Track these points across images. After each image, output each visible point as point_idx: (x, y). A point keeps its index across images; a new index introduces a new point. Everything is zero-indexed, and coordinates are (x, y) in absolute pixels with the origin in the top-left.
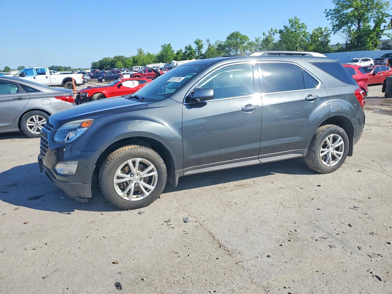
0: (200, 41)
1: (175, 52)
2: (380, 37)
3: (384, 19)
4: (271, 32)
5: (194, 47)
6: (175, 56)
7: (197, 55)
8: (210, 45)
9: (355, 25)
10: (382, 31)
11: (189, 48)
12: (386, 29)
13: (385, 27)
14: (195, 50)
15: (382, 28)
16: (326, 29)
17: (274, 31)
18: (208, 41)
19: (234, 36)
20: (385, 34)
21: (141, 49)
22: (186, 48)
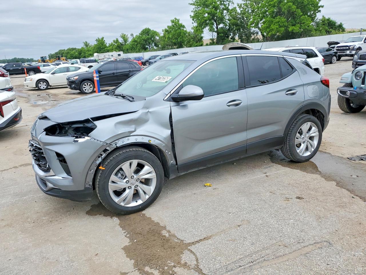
0: (125, 35)
1: (108, 45)
5: (121, 40)
11: (117, 42)
14: (121, 43)
18: (132, 35)
21: (86, 42)
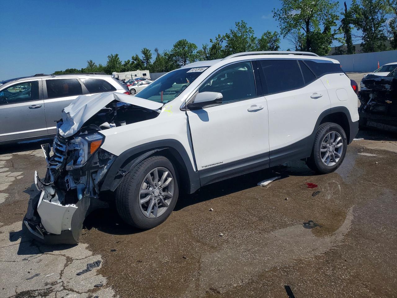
0: (147, 50)
1: (123, 63)
2: (331, 42)
3: (334, 21)
4: (218, 39)
5: (141, 57)
6: (123, 67)
7: (145, 65)
8: (158, 55)
9: (304, 29)
10: (333, 35)
11: (136, 59)
12: (336, 34)
13: (335, 31)
14: (142, 60)
15: (332, 32)
16: (275, 33)
17: (221, 37)
18: (156, 50)
19: (181, 44)
20: (336, 39)
22: (133, 58)
